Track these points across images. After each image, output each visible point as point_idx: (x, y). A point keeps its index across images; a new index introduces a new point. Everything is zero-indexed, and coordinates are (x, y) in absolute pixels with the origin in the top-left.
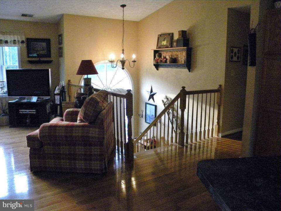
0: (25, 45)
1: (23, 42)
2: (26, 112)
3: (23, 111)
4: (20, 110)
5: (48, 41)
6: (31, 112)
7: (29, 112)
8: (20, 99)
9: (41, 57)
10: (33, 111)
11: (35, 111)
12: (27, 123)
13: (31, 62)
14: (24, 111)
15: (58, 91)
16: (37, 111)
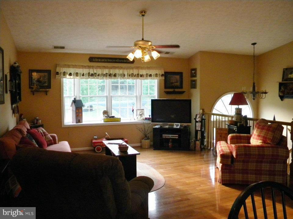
0: (163, 78)
1: (162, 75)
2: (168, 136)
3: (165, 136)
4: (163, 135)
5: (181, 74)
6: (174, 136)
7: (172, 136)
8: (163, 125)
9: (175, 89)
10: (176, 136)
11: (177, 136)
12: (169, 146)
13: (168, 93)
14: (167, 136)
15: (199, 119)
16: (179, 137)
